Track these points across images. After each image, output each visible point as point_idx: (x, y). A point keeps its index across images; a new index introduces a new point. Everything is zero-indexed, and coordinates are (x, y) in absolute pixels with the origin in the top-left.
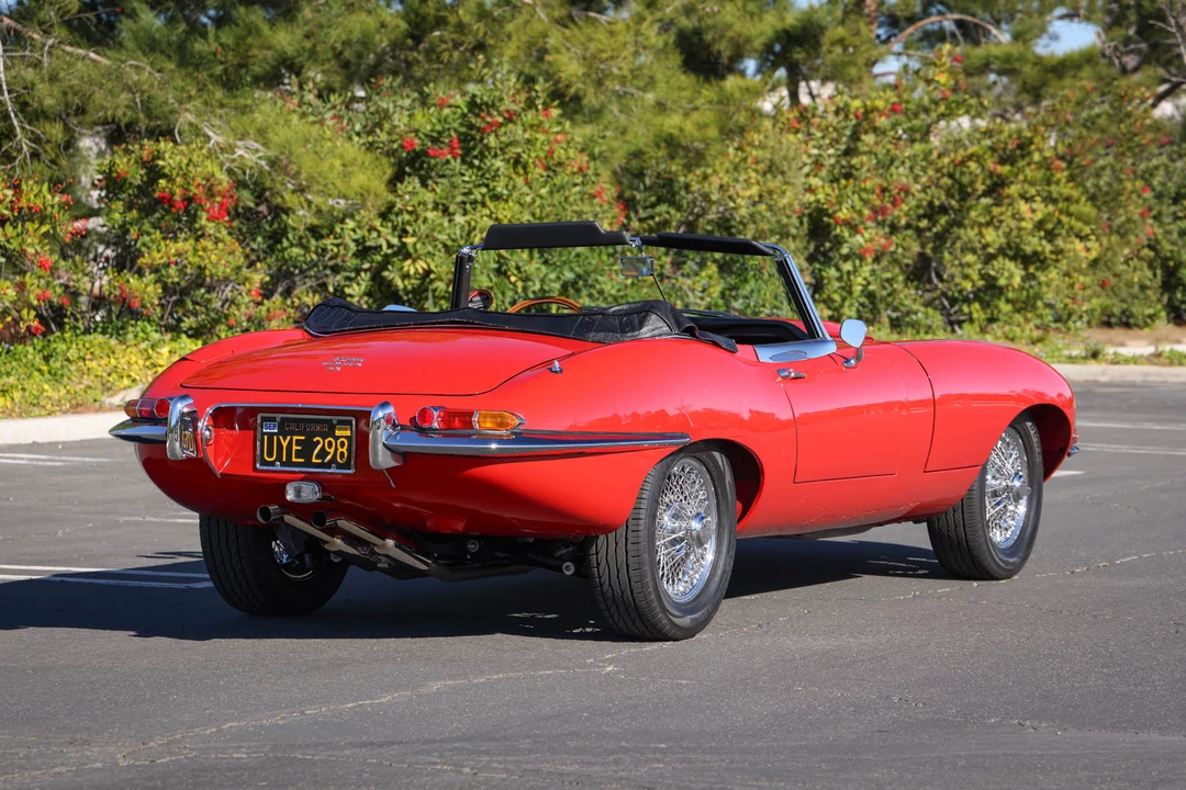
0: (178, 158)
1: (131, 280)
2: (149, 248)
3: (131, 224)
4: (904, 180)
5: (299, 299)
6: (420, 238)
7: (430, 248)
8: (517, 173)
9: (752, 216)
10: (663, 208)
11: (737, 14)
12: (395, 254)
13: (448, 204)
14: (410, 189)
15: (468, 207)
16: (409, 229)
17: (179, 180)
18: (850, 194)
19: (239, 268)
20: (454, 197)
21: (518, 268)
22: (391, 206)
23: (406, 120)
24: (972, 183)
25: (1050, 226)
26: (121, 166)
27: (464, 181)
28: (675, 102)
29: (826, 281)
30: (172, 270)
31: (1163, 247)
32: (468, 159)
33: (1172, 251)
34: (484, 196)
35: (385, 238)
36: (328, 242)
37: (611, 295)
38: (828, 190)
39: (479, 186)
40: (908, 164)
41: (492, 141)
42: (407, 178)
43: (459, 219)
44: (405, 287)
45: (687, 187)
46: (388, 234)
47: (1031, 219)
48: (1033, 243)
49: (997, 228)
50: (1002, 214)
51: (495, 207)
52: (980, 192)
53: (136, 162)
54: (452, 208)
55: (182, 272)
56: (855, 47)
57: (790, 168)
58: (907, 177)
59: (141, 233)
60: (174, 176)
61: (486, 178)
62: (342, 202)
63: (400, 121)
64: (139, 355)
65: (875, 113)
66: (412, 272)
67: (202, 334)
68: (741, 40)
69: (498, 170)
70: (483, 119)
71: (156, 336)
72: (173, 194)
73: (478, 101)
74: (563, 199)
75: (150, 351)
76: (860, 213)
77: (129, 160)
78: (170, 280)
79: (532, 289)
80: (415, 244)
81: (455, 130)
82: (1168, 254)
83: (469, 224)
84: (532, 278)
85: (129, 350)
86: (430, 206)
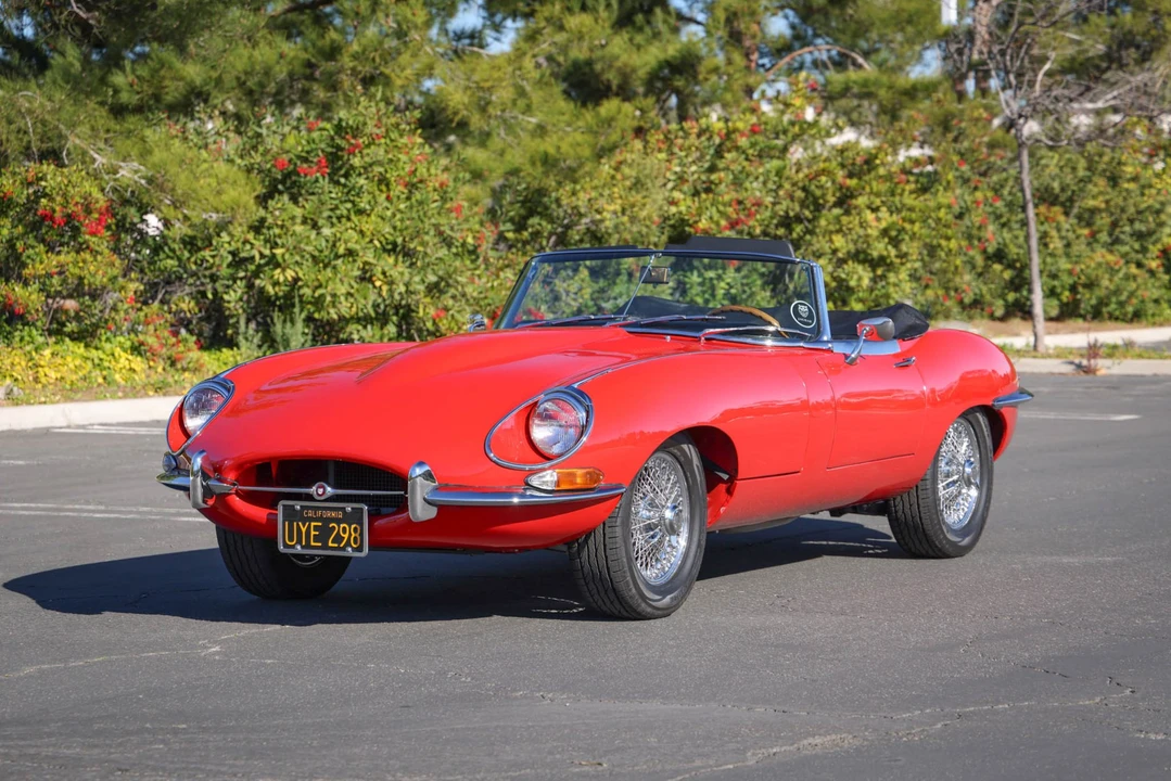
0: (59, 179)
1: (17, 289)
2: (33, 260)
3: (17, 239)
4: (758, 194)
5: (177, 305)
6: (288, 250)
7: (298, 258)
8: (381, 191)
9: (616, 227)
10: (534, 221)
11: (624, 46)
12: (267, 264)
13: (316, 219)
14: (279, 205)
15: (334, 220)
16: (279, 241)
17: (59, 199)
18: (709, 205)
19: (115, 277)
20: (321, 212)
21: (384, 273)
22: (262, 221)
23: (277, 143)
24: (823, 196)
25: (894, 233)
26: (7, 187)
27: (331, 198)
28: (554, 125)
29: (688, 286)
30: (56, 280)
31: (1010, 251)
32: (336, 178)
33: (1018, 254)
34: (349, 210)
35: (257, 249)
36: (207, 253)
37: (472, 297)
38: (689, 202)
39: (346, 201)
40: (761, 179)
41: (356, 161)
42: (276, 195)
43: (327, 231)
44: (276, 293)
45: (558, 201)
46: (260, 246)
47: (877, 227)
48: (879, 248)
49: (845, 235)
50: (850, 223)
51: (359, 221)
52: (831, 204)
53: (22, 183)
54: (321, 222)
55: (64, 282)
56: (729, 75)
57: (654, 186)
58: (761, 191)
59: (27, 247)
60: (54, 195)
61: (351, 193)
62: (214, 216)
63: (273, 143)
64: (23, 357)
65: (737, 134)
66: (282, 279)
67: (84, 338)
68: (628, 70)
69: (362, 187)
70: (348, 141)
71: (41, 340)
72: (54, 211)
73: (344, 124)
74: (421, 213)
75: (34, 353)
76: (717, 224)
77: (15, 181)
78: (53, 289)
79: (398, 291)
80: (283, 255)
81: (323, 151)
82: (1015, 257)
83: (335, 235)
84: (397, 282)
85: (14, 352)
86: (299, 220)
